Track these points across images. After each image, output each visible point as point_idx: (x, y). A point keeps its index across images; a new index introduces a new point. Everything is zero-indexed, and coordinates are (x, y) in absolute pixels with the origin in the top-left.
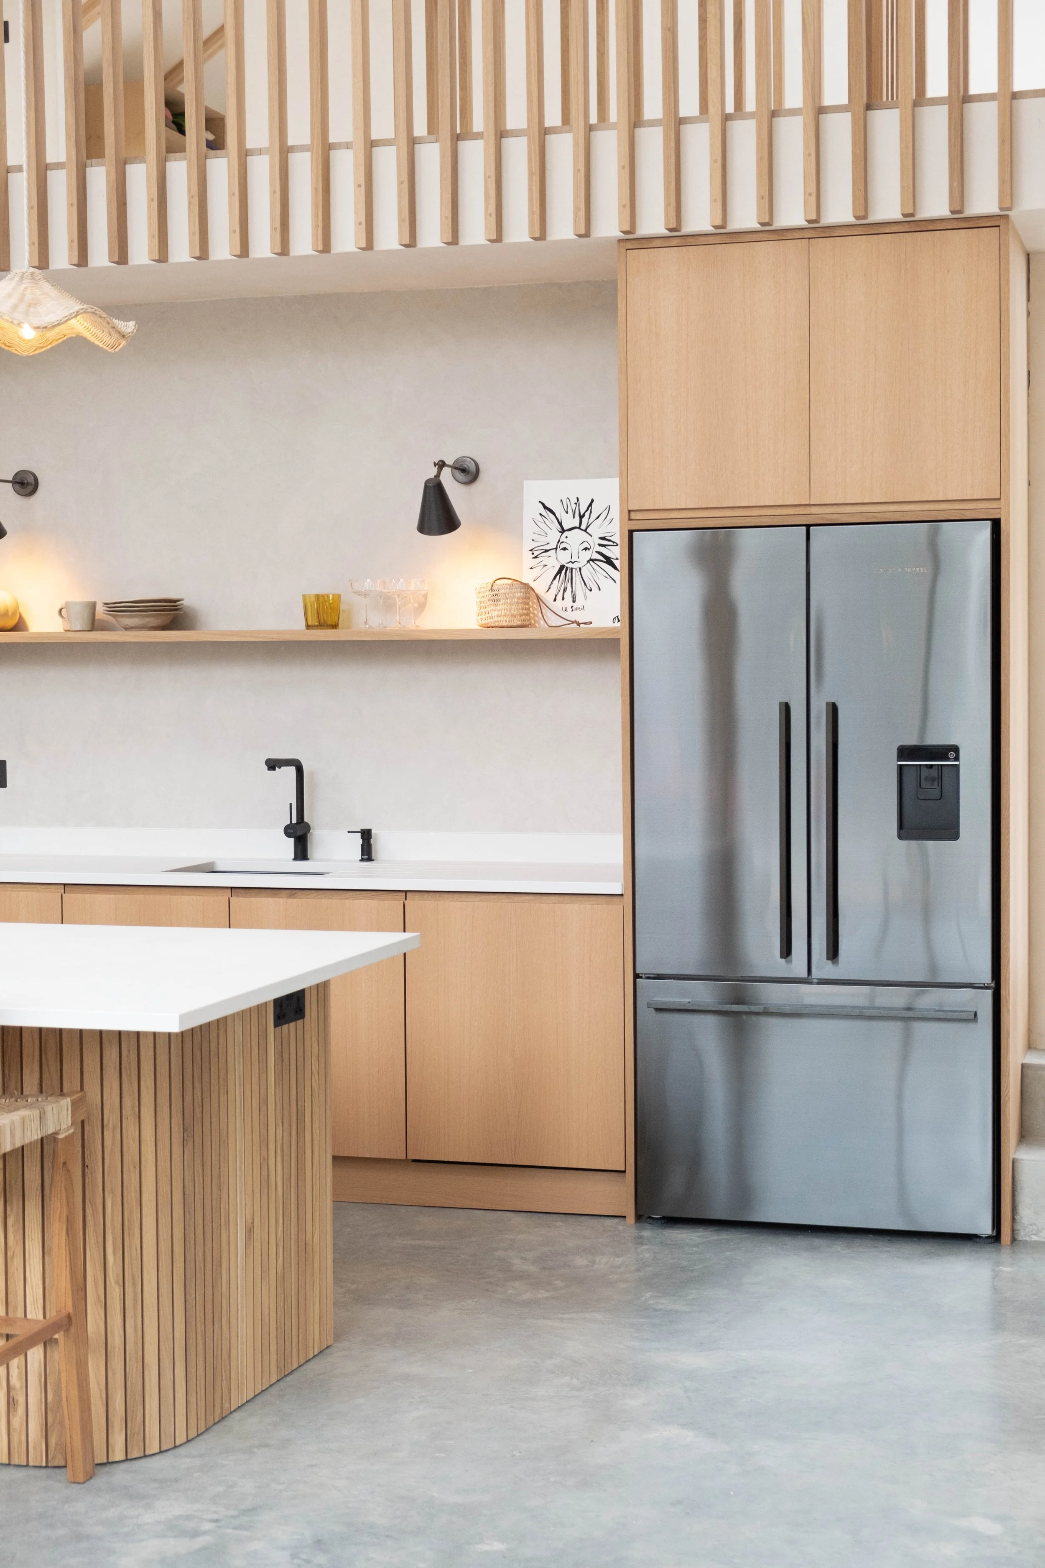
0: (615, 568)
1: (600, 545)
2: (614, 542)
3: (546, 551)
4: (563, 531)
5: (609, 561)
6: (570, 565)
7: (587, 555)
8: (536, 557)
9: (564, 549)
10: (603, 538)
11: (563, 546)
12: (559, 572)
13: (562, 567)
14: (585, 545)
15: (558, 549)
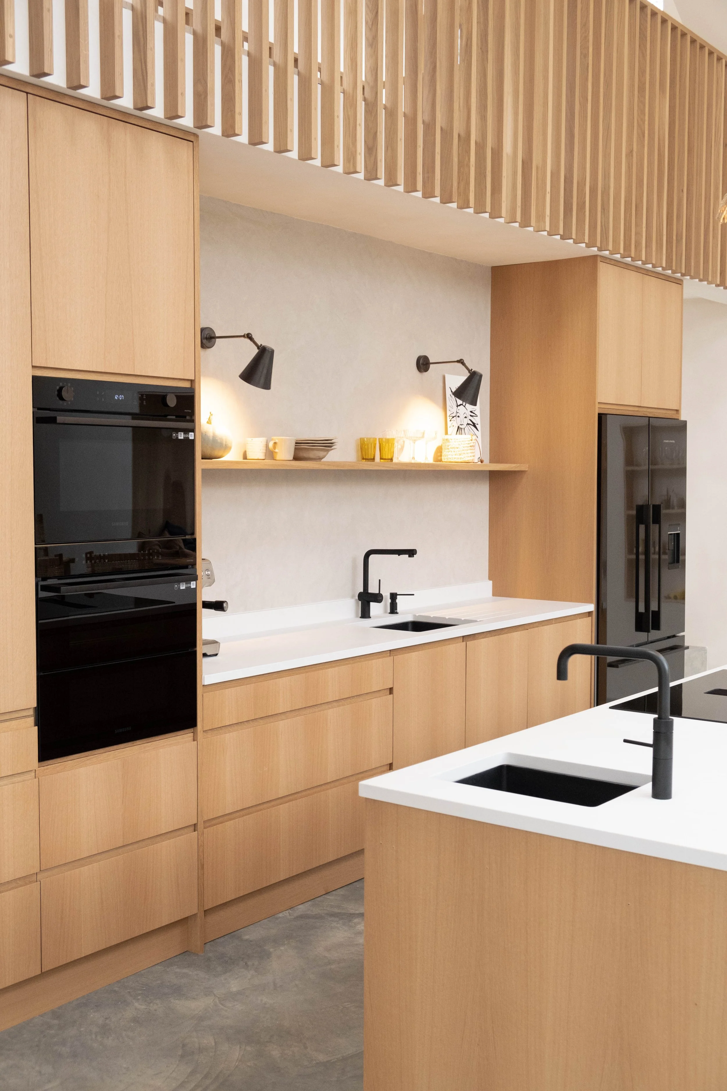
0: (478, 430)
1: (471, 416)
2: (476, 415)
3: (453, 417)
4: (458, 406)
5: (474, 425)
6: (461, 426)
7: (467, 421)
8: (450, 421)
9: (459, 417)
10: (471, 412)
11: (458, 415)
12: (458, 431)
13: (458, 427)
14: (465, 415)
15: (457, 416)
